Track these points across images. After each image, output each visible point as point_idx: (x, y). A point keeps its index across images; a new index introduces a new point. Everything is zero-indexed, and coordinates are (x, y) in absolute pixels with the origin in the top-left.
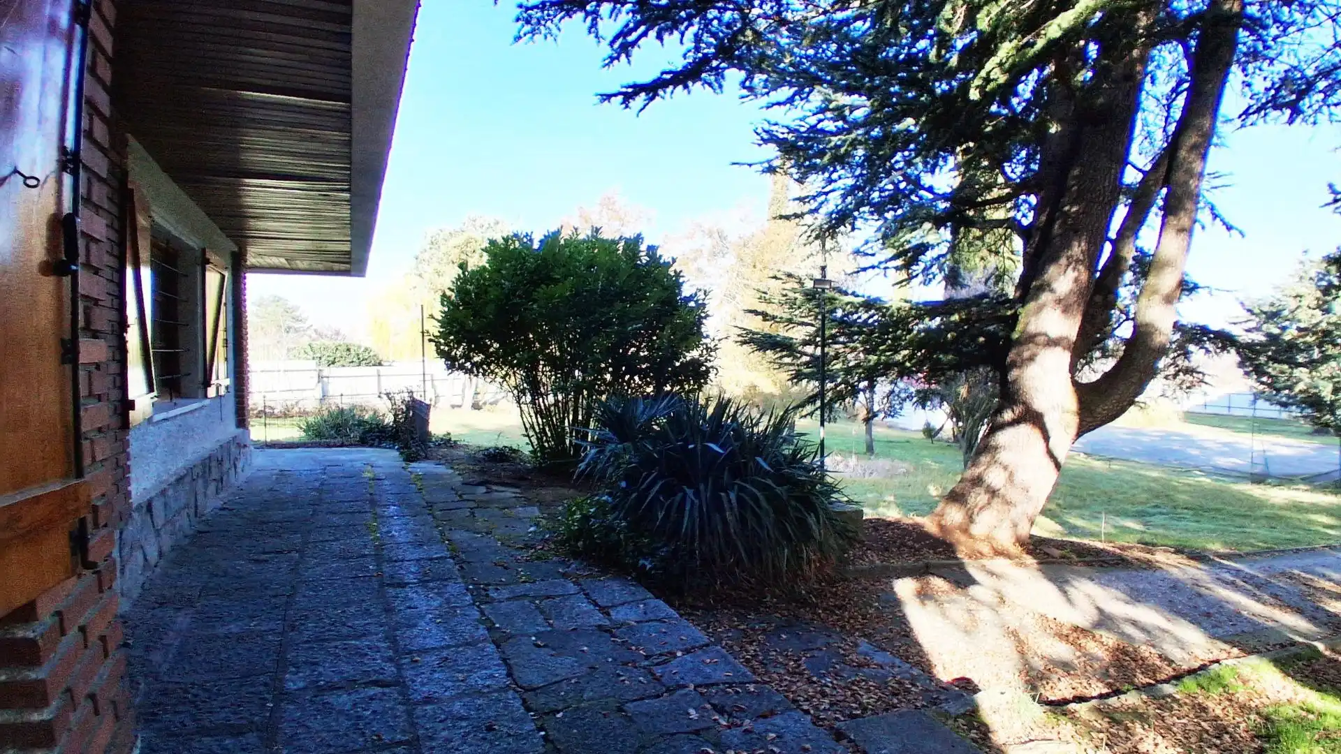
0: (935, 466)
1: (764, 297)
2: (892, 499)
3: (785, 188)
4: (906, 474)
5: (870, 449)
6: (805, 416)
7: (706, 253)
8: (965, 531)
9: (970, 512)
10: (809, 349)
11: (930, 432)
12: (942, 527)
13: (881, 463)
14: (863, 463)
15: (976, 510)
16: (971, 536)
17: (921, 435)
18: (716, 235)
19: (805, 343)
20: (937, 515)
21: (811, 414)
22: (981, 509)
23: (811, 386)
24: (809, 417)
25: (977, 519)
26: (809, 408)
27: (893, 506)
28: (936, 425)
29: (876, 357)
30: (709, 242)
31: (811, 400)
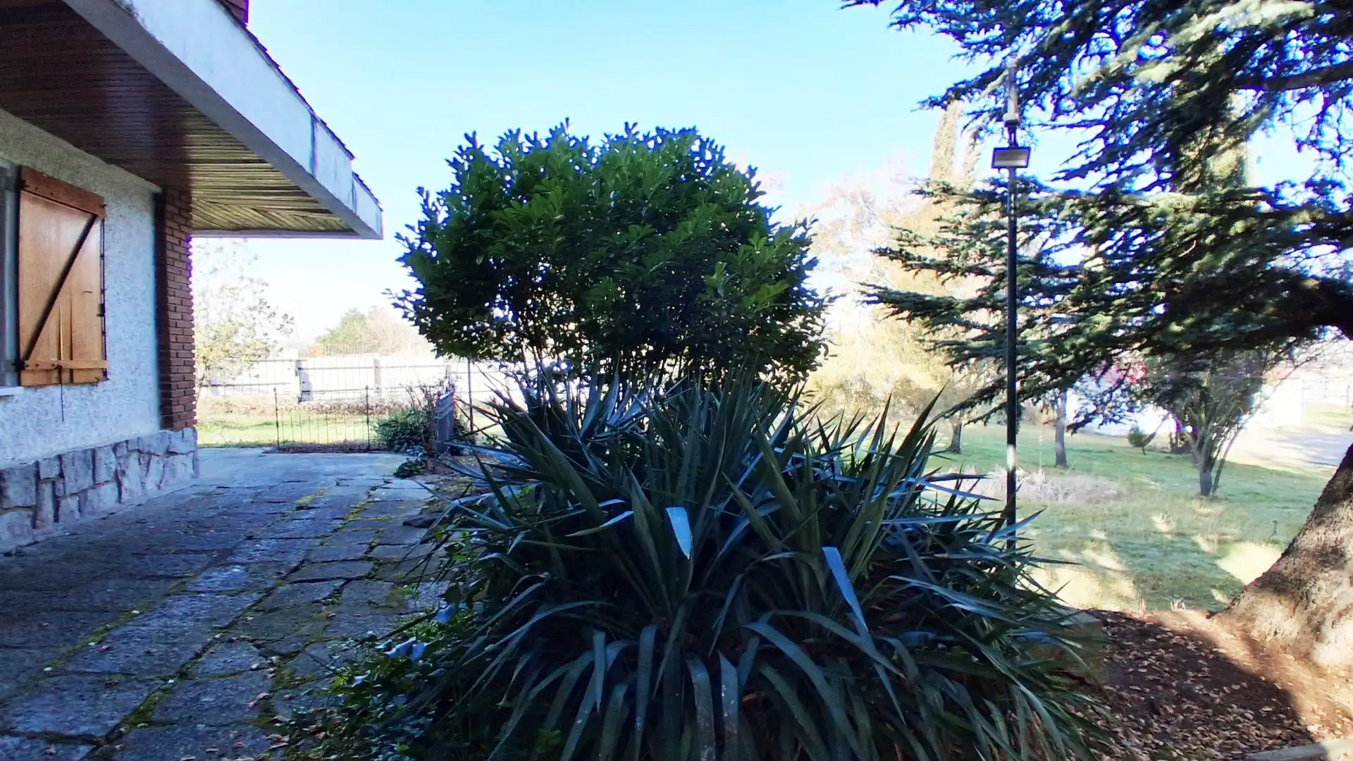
0: (1154, 485)
1: (908, 237)
2: (1102, 536)
3: (949, 153)
4: (1118, 497)
5: (1061, 460)
6: (975, 421)
7: (849, 224)
8: (1305, 657)
9: (1317, 618)
10: (982, 317)
11: (1138, 440)
12: (1254, 646)
13: (1079, 481)
14: (1053, 479)
15: (1330, 617)
16: (1319, 671)
17: (1126, 443)
18: (860, 200)
19: (973, 305)
20: (1240, 618)
21: (986, 418)
22: (1340, 615)
23: (987, 373)
24: (980, 423)
25: (1328, 631)
26: (980, 409)
27: (1106, 547)
28: (1146, 430)
29: (1109, 319)
30: (851, 211)
31: (986, 394)
